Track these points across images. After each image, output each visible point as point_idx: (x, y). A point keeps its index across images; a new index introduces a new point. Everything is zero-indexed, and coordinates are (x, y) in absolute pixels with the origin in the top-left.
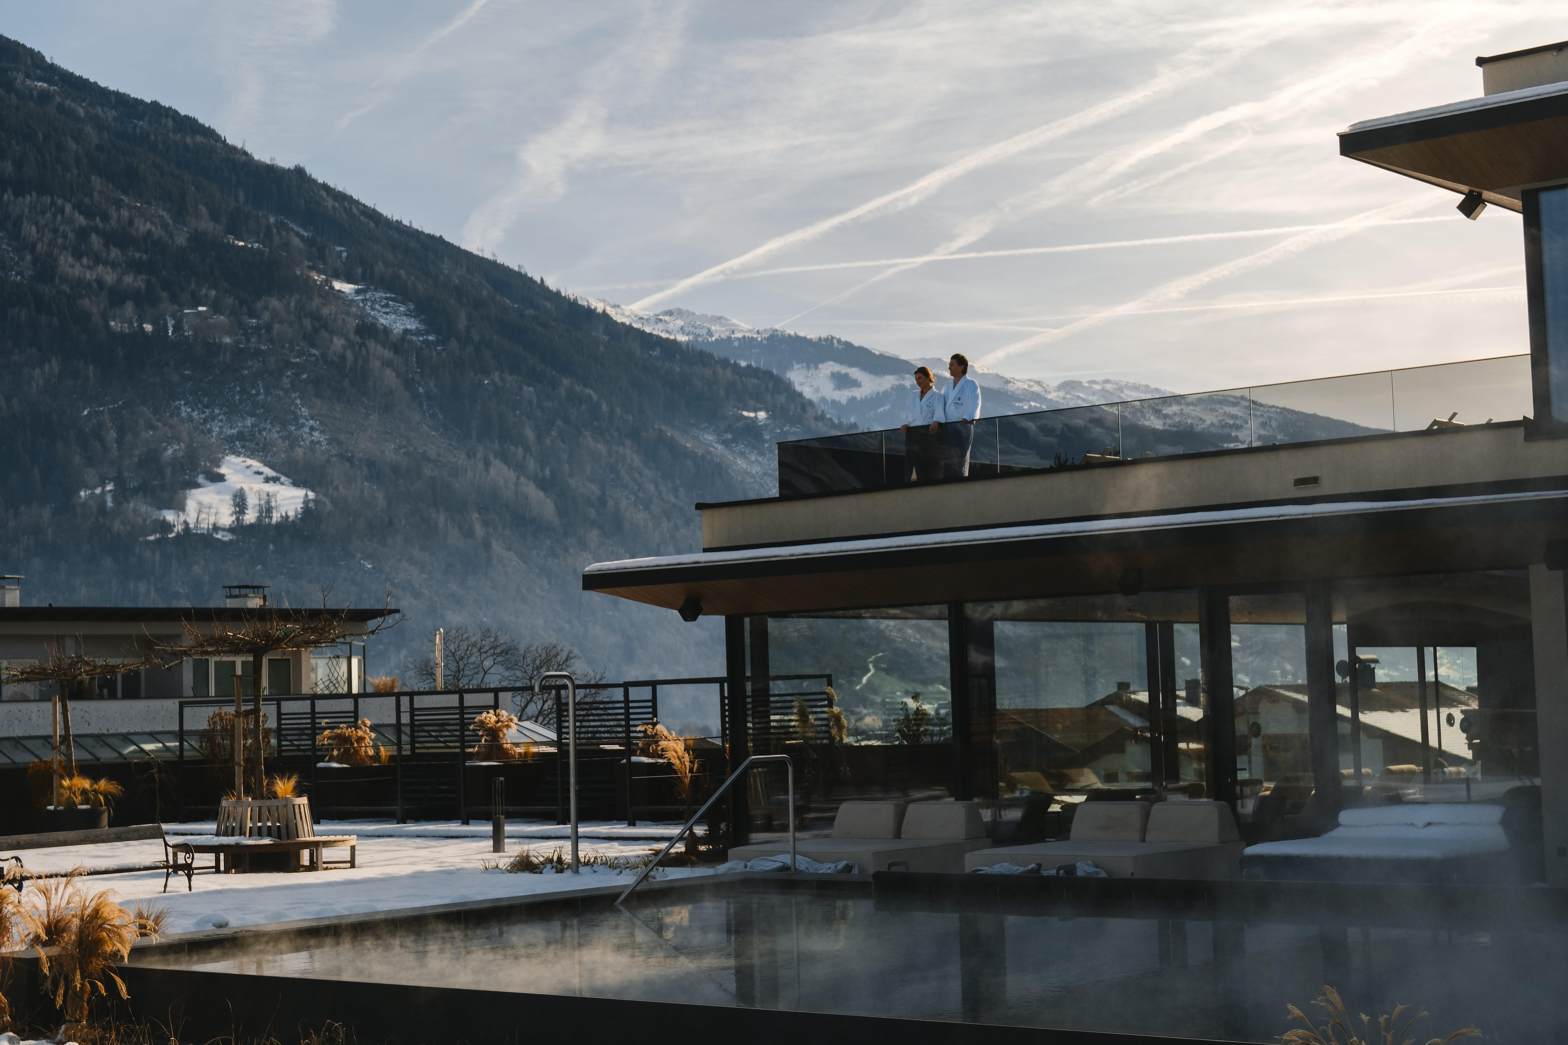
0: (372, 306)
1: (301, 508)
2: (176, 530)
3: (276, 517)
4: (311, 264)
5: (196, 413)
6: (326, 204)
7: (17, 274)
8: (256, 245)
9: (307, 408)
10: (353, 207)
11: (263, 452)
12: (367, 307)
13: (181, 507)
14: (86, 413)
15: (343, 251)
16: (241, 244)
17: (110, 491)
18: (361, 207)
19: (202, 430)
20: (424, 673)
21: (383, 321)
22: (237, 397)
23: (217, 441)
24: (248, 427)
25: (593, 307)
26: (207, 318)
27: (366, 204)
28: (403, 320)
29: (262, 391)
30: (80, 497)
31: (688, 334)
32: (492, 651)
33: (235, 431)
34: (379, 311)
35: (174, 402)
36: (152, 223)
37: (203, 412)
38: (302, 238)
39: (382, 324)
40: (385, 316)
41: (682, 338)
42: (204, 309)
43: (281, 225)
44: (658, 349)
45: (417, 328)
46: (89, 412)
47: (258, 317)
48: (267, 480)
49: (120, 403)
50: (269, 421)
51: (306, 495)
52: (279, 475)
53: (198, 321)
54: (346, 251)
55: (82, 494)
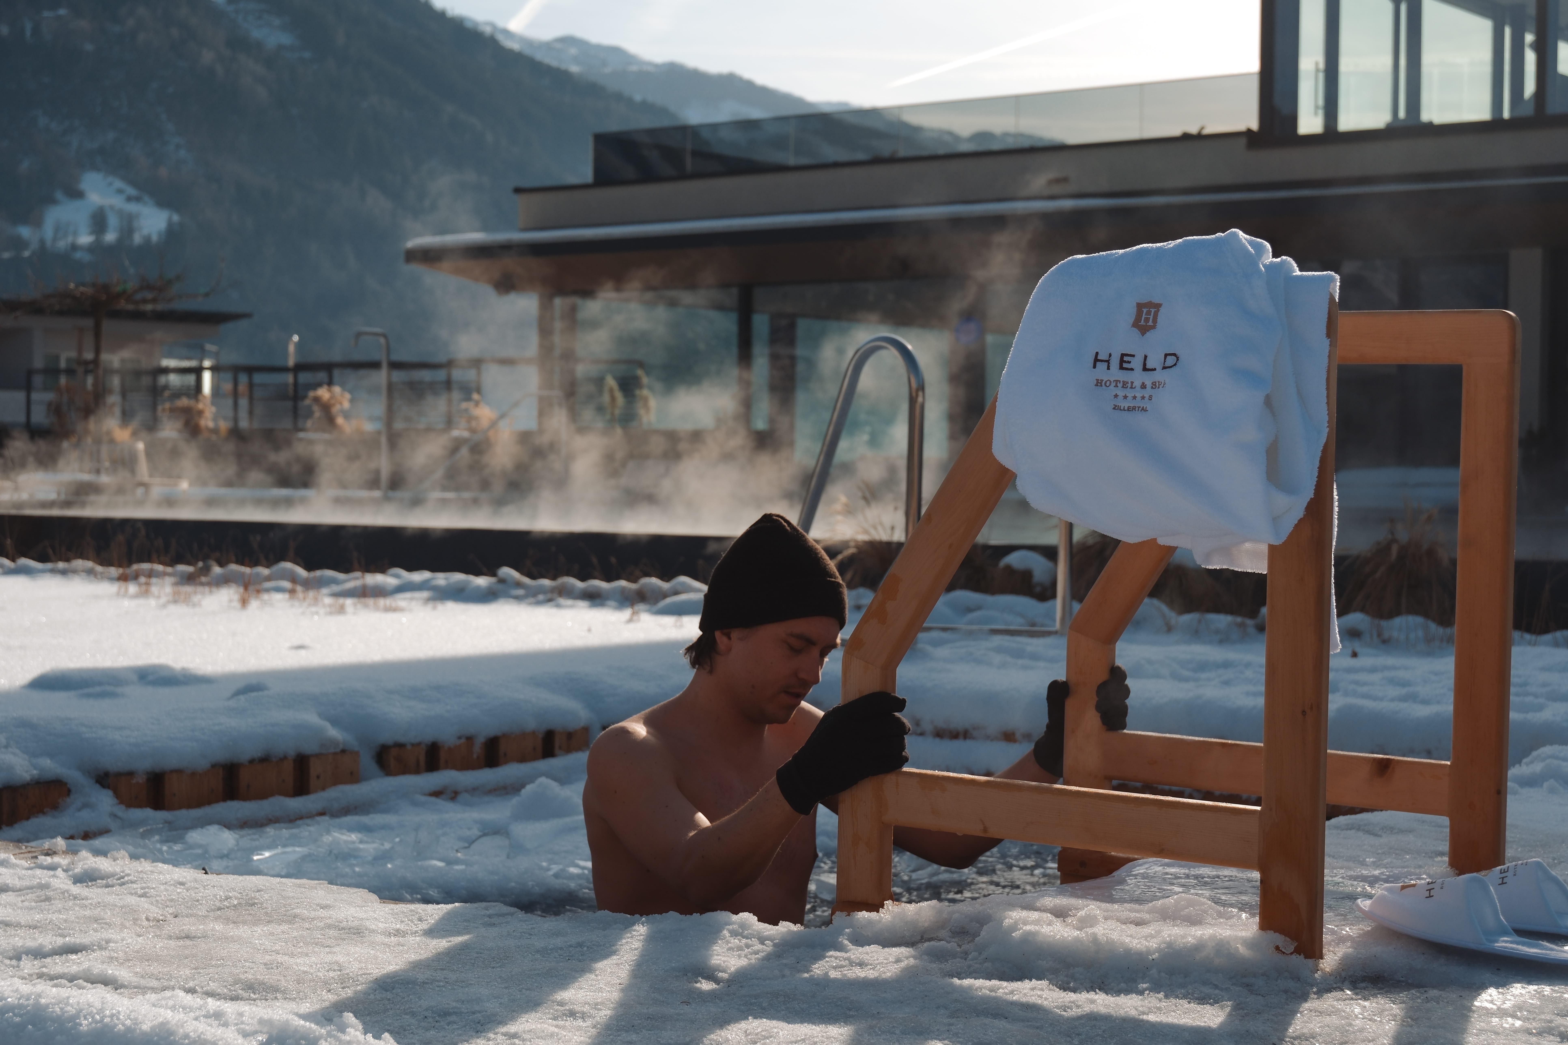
0: (244, 17)
1: (165, 230)
2: (31, 248)
3: (137, 239)
5: (54, 123)
9: (172, 124)
11: (124, 169)
12: (239, 19)
13: (38, 224)
19: (61, 142)
21: (256, 34)
22: (99, 109)
23: (76, 155)
24: (109, 141)
26: (67, 22)
28: (277, 35)
33: (95, 145)
34: (252, 24)
35: (31, 110)
37: (62, 124)
39: (255, 38)
40: (258, 29)
41: (574, 69)
42: (65, 12)
44: (548, 78)
45: (292, 43)
47: (122, 24)
48: (129, 199)
50: (132, 136)
51: (170, 217)
52: (141, 194)
53: (58, 25)
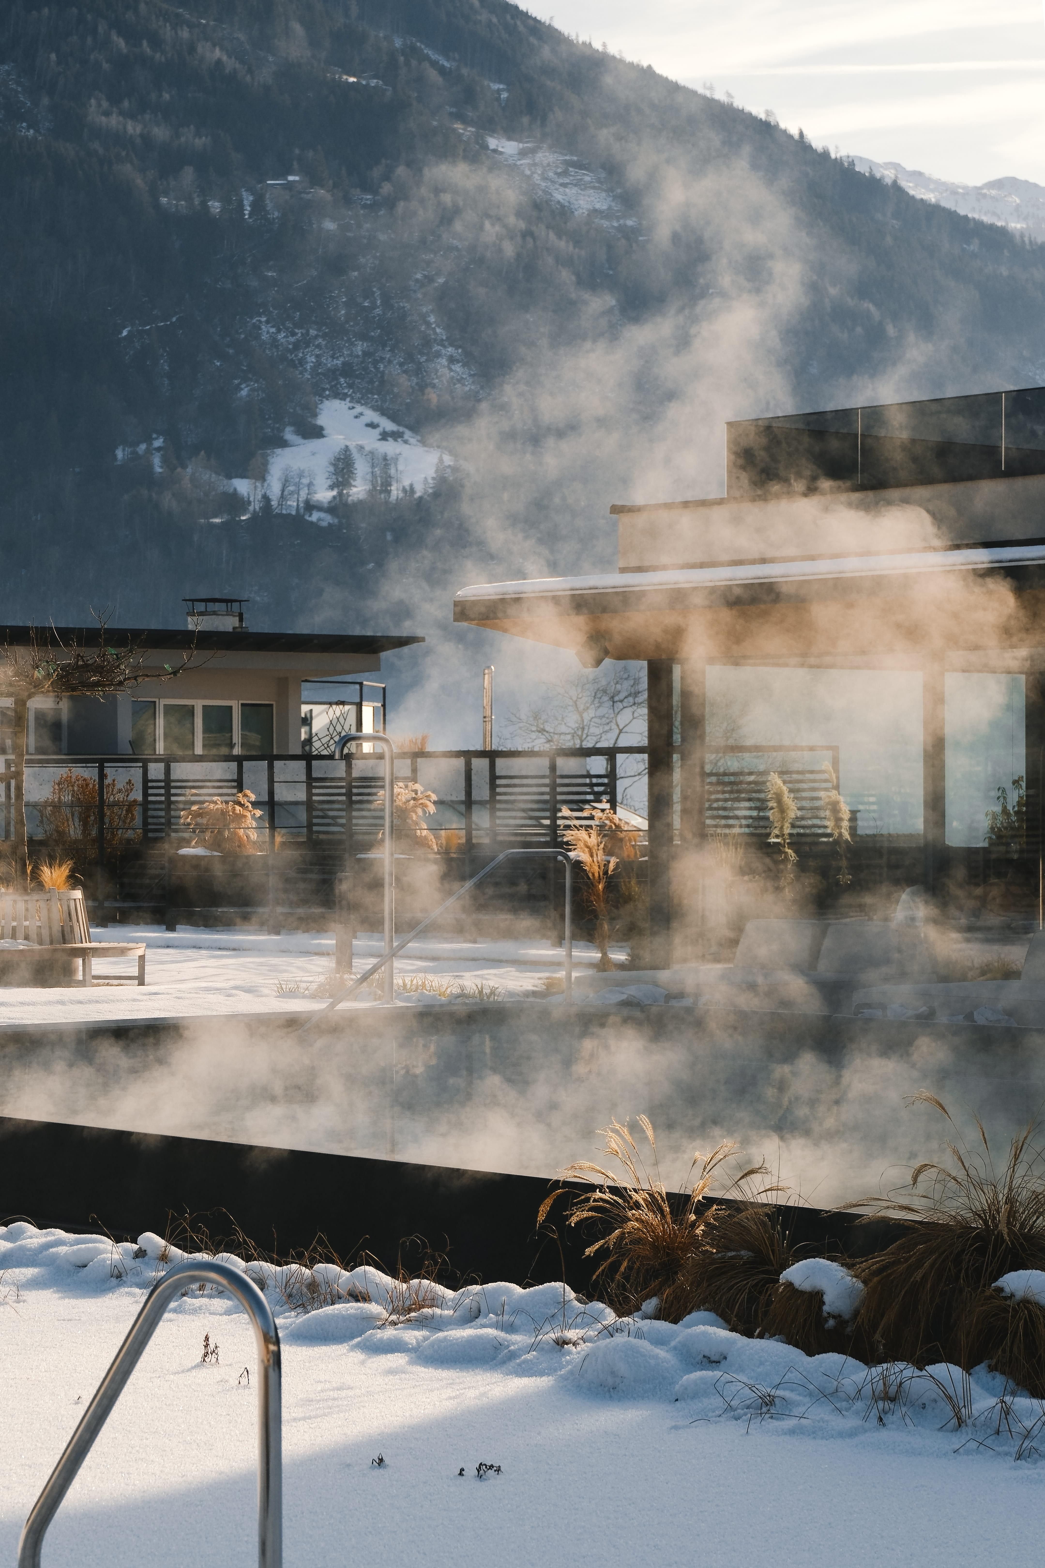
0: (543, 173)
1: (433, 478)
2: (251, 508)
3: (396, 492)
4: (454, 110)
5: (283, 335)
6: (479, 17)
7: (29, 127)
8: (373, 82)
9: (443, 329)
10: (519, 23)
11: (378, 395)
12: (536, 176)
13: (261, 476)
14: (125, 333)
15: (503, 90)
16: (352, 79)
17: (159, 449)
18: (531, 22)
19: (292, 360)
20: (534, 729)
21: (559, 197)
22: (343, 312)
23: (312, 377)
24: (358, 356)
25: (878, 176)
26: (301, 193)
27: (538, 18)
28: (589, 196)
29: (379, 302)
30: (115, 457)
31: (1025, 219)
32: (631, 699)
33: (339, 362)
34: (553, 182)
35: (252, 318)
36: (222, 49)
37: (293, 334)
38: (442, 71)
39: (559, 202)
40: (561, 189)
41: (1015, 225)
42: (297, 178)
43: (411, 51)
44: (976, 241)
45: (610, 208)
46: (129, 332)
47: (375, 192)
48: (384, 436)
49: (174, 319)
50: (388, 349)
51: (441, 460)
52: (401, 429)
53: (288, 197)
54: (508, 90)
55: (119, 454)
